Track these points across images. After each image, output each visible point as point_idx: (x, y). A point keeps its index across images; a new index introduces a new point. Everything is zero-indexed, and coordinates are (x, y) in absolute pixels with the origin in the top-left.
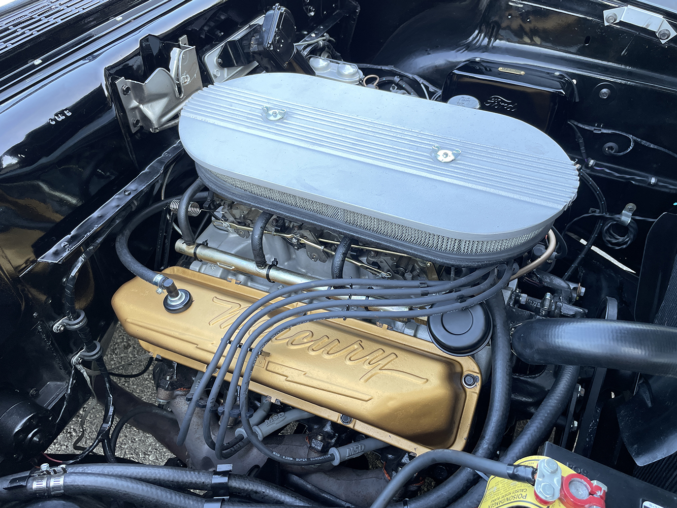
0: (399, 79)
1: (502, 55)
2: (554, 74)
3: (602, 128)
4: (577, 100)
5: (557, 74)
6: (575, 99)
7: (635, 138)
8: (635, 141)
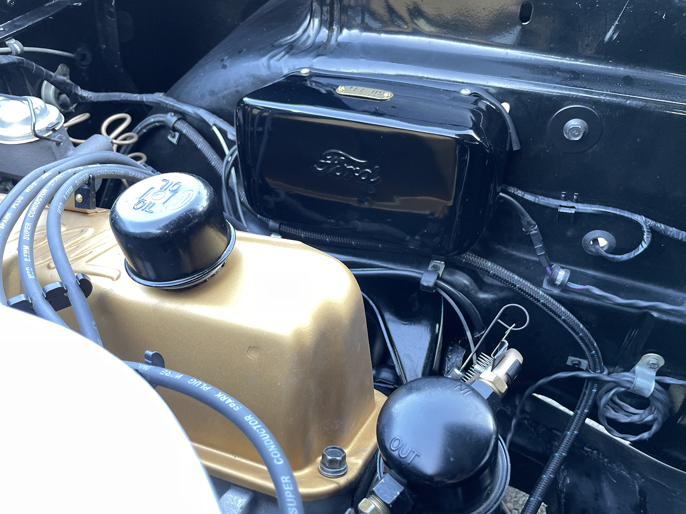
0: (175, 119)
1: (352, 60)
2: (459, 93)
3: (577, 202)
4: (516, 147)
5: (466, 92)
6: (511, 145)
7: (651, 223)
8: (653, 230)
